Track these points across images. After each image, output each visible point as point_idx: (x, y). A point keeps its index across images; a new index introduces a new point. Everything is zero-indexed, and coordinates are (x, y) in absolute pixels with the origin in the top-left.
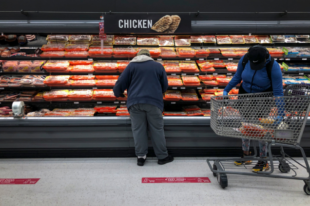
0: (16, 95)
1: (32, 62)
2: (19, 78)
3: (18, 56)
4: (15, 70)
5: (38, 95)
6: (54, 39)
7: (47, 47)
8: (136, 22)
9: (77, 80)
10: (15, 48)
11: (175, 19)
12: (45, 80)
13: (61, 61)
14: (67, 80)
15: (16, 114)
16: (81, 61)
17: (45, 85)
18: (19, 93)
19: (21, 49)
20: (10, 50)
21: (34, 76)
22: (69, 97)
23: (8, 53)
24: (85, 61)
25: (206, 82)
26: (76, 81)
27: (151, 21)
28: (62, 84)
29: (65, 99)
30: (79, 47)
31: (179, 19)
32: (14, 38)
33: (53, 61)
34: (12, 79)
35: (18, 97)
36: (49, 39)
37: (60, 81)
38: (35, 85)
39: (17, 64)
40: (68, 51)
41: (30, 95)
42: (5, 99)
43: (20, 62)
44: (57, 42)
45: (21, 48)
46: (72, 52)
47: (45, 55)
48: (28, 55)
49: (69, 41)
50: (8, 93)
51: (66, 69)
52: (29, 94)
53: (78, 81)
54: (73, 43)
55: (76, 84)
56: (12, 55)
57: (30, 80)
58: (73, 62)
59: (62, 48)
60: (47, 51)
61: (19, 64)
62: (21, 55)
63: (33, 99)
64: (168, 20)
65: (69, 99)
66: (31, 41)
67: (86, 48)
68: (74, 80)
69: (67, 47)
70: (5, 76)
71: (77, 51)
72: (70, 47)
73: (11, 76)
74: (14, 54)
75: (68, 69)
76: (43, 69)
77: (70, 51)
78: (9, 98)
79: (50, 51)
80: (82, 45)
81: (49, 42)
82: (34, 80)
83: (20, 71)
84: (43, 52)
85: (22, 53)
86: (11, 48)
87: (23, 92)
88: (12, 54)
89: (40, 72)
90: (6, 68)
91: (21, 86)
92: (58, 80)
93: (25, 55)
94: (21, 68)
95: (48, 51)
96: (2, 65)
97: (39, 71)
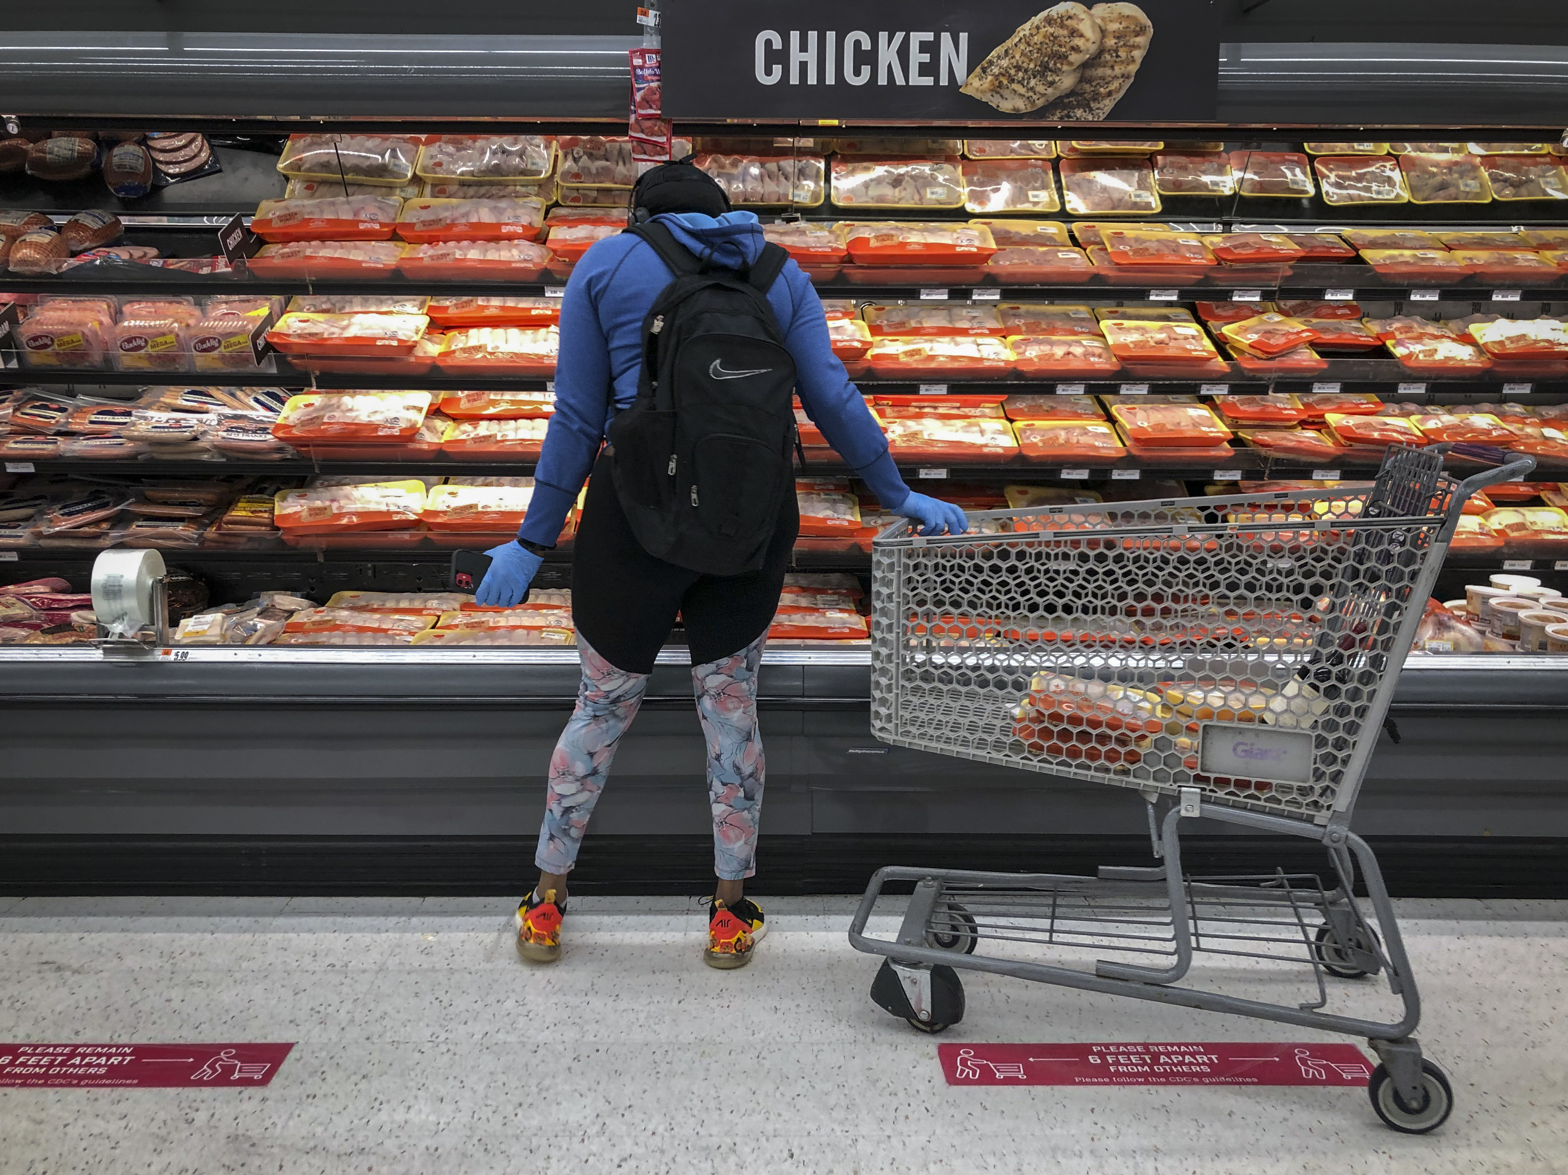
0: (104, 506)
1: (198, 304)
2: (120, 406)
3: (108, 266)
4: (96, 358)
5: (240, 512)
6: (325, 166)
7: (291, 216)
8: (866, 45)
9: (474, 419)
10: (90, 220)
11: (1114, 26)
12: (280, 420)
13: (373, 303)
14: (419, 419)
15: (117, 628)
16: (496, 302)
17: (279, 450)
18: (122, 498)
19: (128, 229)
20: (59, 229)
21: (212, 390)
22: (430, 527)
23: (54, 250)
24: (524, 303)
25: (1264, 437)
26: (467, 427)
27: (964, 37)
28: (391, 442)
29: (406, 536)
30: (484, 214)
31: (1142, 31)
32: (83, 157)
33: (323, 301)
34: (78, 409)
35: (121, 520)
36: (297, 166)
37: (376, 427)
38: (221, 450)
39: (106, 320)
40: (419, 240)
41: (189, 512)
42: (39, 535)
43: (127, 309)
44: (345, 184)
45: (125, 221)
46: (441, 248)
47: (277, 261)
48: (175, 264)
49: (417, 180)
50: (55, 499)
51: (409, 348)
52: (183, 504)
53: (484, 429)
54: (440, 188)
55: (470, 447)
56: (73, 262)
57: (192, 418)
58: (450, 305)
59: (382, 218)
60: (287, 238)
61: (117, 316)
62: (131, 263)
63: (211, 532)
64: (1074, 33)
65: (431, 535)
66: (184, 177)
67: (525, 220)
68: (455, 419)
69: (408, 217)
70: (35, 391)
71: (473, 240)
72: (426, 215)
73: (72, 395)
74: (85, 258)
75: (419, 352)
76: (269, 346)
77: (431, 241)
78: (64, 525)
79: (309, 237)
80: (503, 204)
81: (295, 186)
82: (211, 418)
83: (127, 362)
84: (262, 242)
85: (137, 252)
86: (60, 220)
87: (150, 493)
88: (74, 254)
89: (252, 368)
90: (41, 342)
91: (133, 457)
92: (364, 418)
93: (157, 263)
94: (134, 342)
95: (298, 239)
96: (14, 322)
97: (247, 360)
